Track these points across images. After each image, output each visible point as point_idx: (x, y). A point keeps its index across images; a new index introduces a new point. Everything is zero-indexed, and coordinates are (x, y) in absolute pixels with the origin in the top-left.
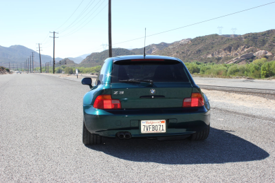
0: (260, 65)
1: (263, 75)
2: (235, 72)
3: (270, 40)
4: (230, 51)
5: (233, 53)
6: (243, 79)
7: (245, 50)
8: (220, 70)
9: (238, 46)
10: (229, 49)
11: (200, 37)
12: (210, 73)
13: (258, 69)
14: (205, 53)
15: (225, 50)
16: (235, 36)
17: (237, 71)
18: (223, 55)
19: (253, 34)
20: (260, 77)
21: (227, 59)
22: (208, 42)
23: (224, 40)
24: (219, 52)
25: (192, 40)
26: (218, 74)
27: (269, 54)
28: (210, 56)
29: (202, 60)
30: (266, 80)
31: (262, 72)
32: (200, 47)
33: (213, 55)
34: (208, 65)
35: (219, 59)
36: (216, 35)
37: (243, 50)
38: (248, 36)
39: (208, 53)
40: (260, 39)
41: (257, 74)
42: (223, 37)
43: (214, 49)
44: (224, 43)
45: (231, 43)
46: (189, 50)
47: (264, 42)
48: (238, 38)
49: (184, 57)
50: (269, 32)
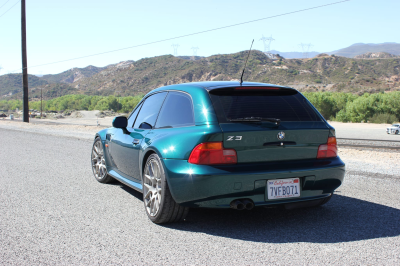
3: (246, 64)
4: (190, 79)
7: (212, 78)
9: (202, 73)
10: (190, 77)
11: (147, 59)
14: (155, 82)
15: (183, 78)
16: (197, 58)
19: (222, 56)
22: (159, 66)
23: (182, 64)
24: (175, 82)
25: (135, 63)
32: (147, 73)
36: (171, 56)
37: (208, 78)
38: (214, 59)
39: (160, 82)
40: (232, 63)
42: (180, 59)
43: (168, 76)
44: (182, 68)
45: (192, 68)
46: (130, 78)
47: (236, 68)
48: (200, 61)
49: (124, 88)
50: (243, 54)
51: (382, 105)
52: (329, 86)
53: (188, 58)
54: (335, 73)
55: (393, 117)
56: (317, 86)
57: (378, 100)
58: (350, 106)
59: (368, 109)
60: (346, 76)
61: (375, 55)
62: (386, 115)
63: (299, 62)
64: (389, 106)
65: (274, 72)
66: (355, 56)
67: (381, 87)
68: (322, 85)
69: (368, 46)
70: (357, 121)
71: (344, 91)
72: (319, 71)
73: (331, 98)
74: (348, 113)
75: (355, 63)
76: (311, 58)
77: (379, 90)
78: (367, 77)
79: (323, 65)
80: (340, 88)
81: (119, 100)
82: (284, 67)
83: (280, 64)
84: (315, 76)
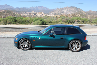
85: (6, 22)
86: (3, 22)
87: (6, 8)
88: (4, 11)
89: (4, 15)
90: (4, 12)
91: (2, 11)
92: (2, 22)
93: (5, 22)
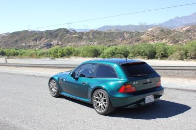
0: (57, 50)
1: (60, 55)
2: (42, 55)
3: (60, 34)
4: (36, 41)
5: (38, 42)
6: (48, 59)
7: (46, 40)
8: (32, 53)
9: (41, 38)
10: (36, 40)
11: (16, 32)
12: (26, 55)
13: (56, 52)
14: (20, 42)
15: (33, 40)
16: (39, 31)
17: (44, 54)
18: (32, 43)
19: (50, 31)
20: (58, 57)
21: (35, 46)
22: (22, 35)
23: (33, 34)
24: (29, 42)
25: (10, 34)
26: (31, 56)
27: (60, 43)
28: (24, 44)
29: (18, 47)
30: (62, 59)
31: (59, 54)
32: (16, 38)
33: (25, 43)
34: (23, 50)
35: (30, 46)
36: (27, 31)
37: (44, 40)
38: (47, 32)
39: (22, 43)
40: (55, 33)
41: (55, 55)
42: (32, 32)
43: (26, 39)
44: (33, 36)
45: (37, 36)
46: (9, 41)
47: (56, 36)
48: (41, 33)
49: (6, 45)
50: (59, 30)
51: (118, 51)
52: (95, 43)
53: (34, 31)
54: (98, 38)
55: (122, 55)
56: (90, 43)
57: (116, 49)
58: (105, 51)
59: (112, 52)
60: (102, 39)
61: (113, 30)
62: (119, 55)
63: (83, 33)
64: (120, 51)
65: (73, 37)
66: (105, 30)
67: (116, 43)
68: (92, 43)
69: (110, 26)
70: (108, 58)
71: (102, 45)
72: (91, 37)
73: (98, 48)
74: (105, 54)
75: (105, 34)
76: (88, 31)
77: (115, 45)
78: (110, 39)
79: (92, 34)
80: (100, 44)
81: (4, 50)
82: (77, 35)
83: (75, 34)
84: (89, 39)
85: (186, 54)
86: (177, 54)
87: (194, 22)
88: (188, 27)
89: (188, 37)
90: (188, 31)
91: (184, 29)
92: (175, 53)
93: (182, 55)
